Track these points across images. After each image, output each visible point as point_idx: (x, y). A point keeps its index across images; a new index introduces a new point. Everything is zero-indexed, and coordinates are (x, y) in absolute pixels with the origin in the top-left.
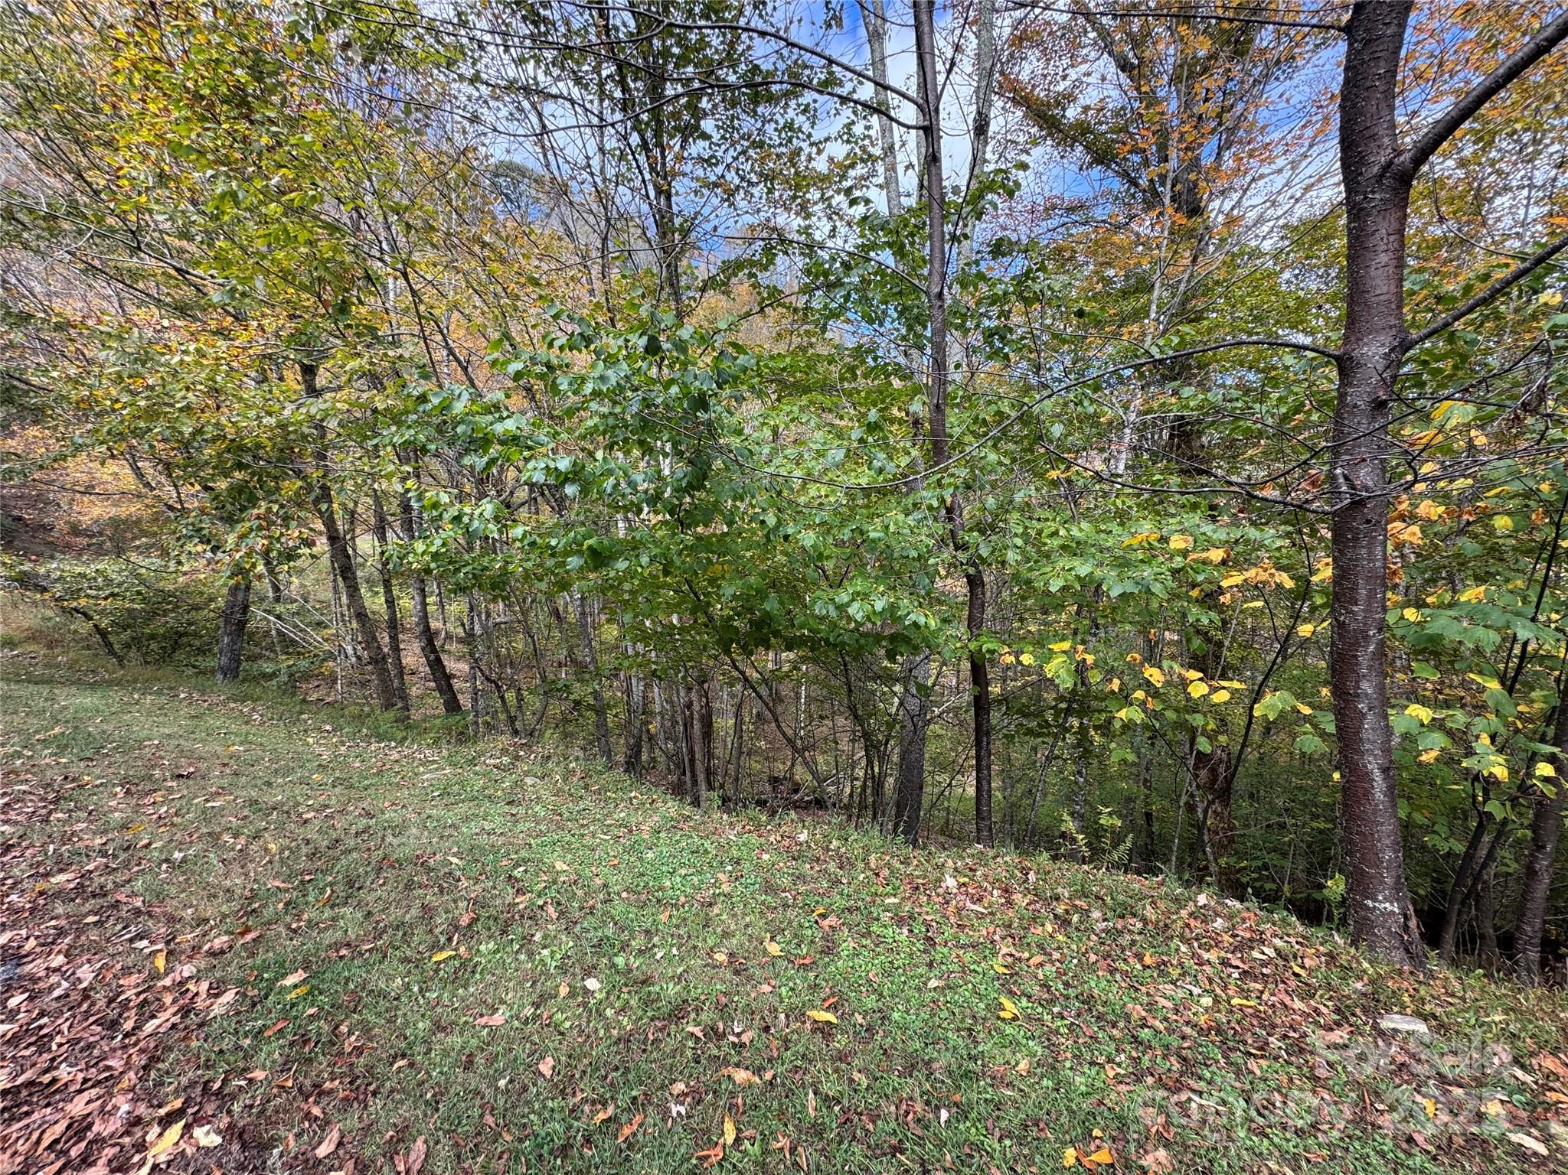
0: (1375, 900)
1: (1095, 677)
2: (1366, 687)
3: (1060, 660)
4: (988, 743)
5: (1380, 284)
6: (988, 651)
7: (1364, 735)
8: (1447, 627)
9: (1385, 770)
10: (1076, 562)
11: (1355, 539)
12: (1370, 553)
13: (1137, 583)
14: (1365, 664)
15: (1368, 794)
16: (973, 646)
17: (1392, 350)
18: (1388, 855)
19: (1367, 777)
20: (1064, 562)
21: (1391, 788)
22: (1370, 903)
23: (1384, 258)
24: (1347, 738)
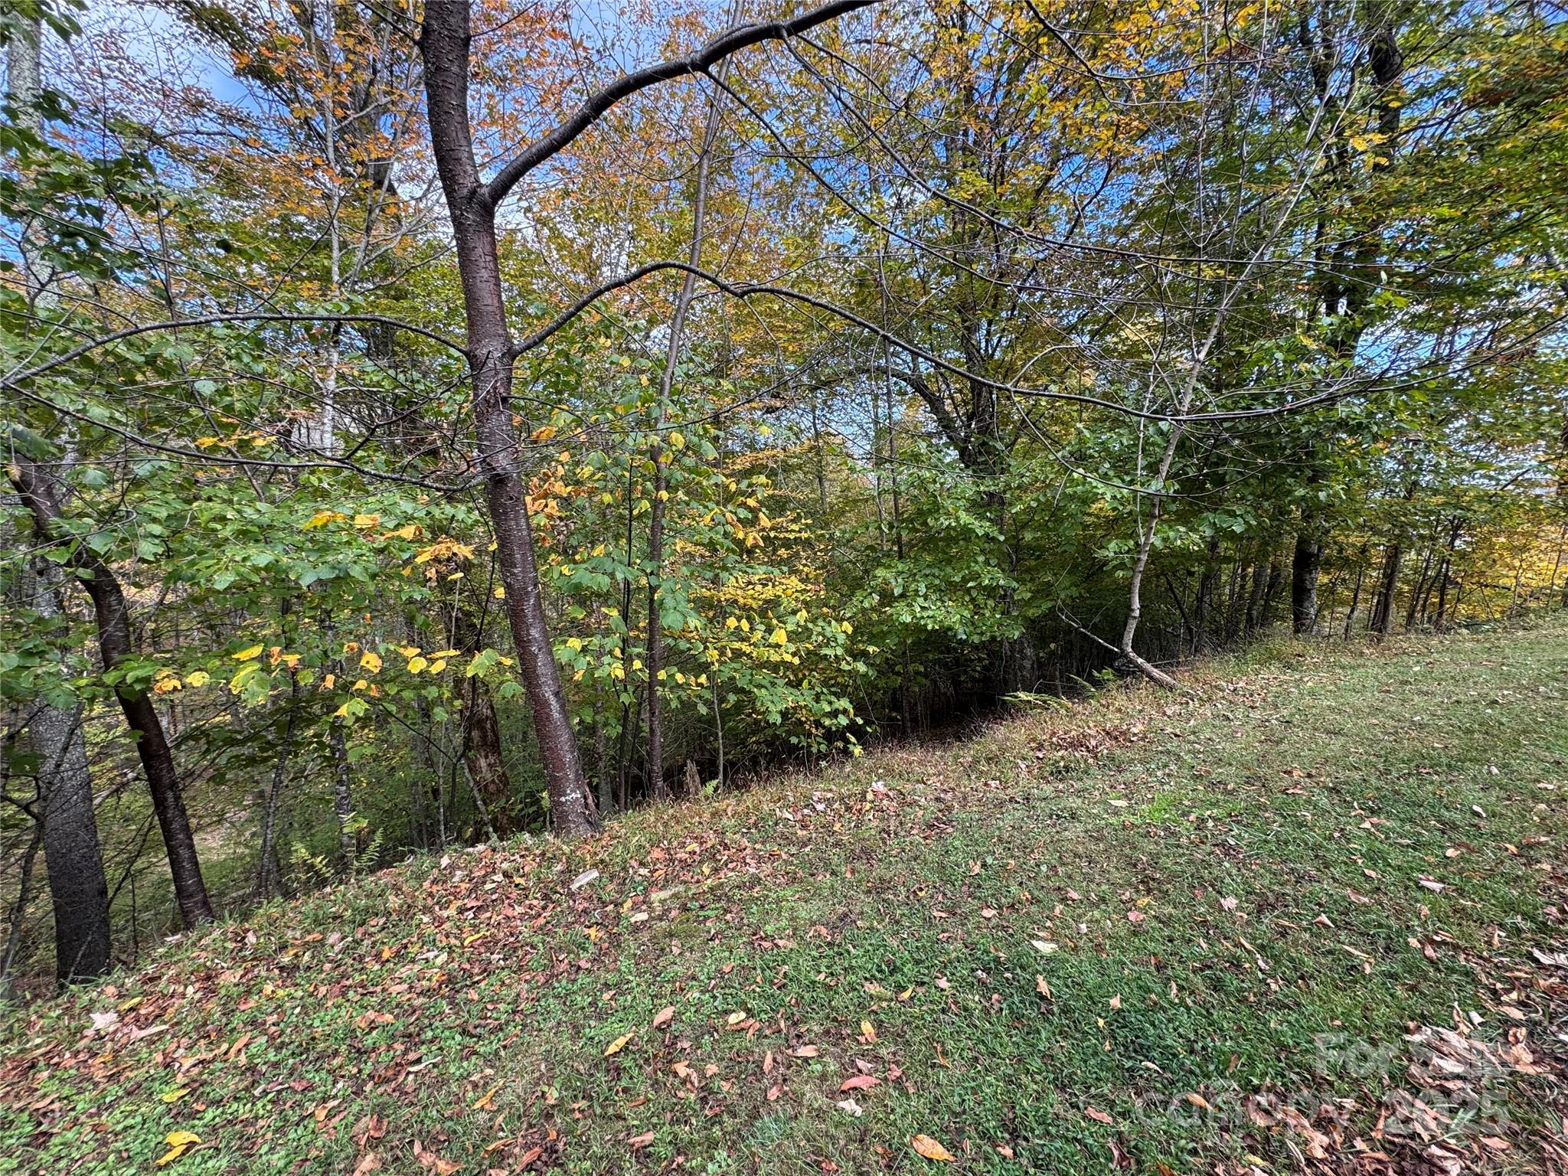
0: (565, 795)
1: (307, 679)
2: (535, 633)
3: (250, 669)
4: (178, 798)
5: (487, 299)
6: (138, 680)
7: (539, 671)
8: (583, 576)
9: (556, 694)
10: (252, 550)
11: (505, 513)
12: (517, 524)
13: (333, 568)
14: (530, 615)
15: (549, 716)
16: (110, 678)
17: (503, 355)
18: (568, 757)
19: (546, 704)
20: (234, 552)
21: (562, 706)
22: (563, 799)
23: (485, 274)
24: (528, 676)
